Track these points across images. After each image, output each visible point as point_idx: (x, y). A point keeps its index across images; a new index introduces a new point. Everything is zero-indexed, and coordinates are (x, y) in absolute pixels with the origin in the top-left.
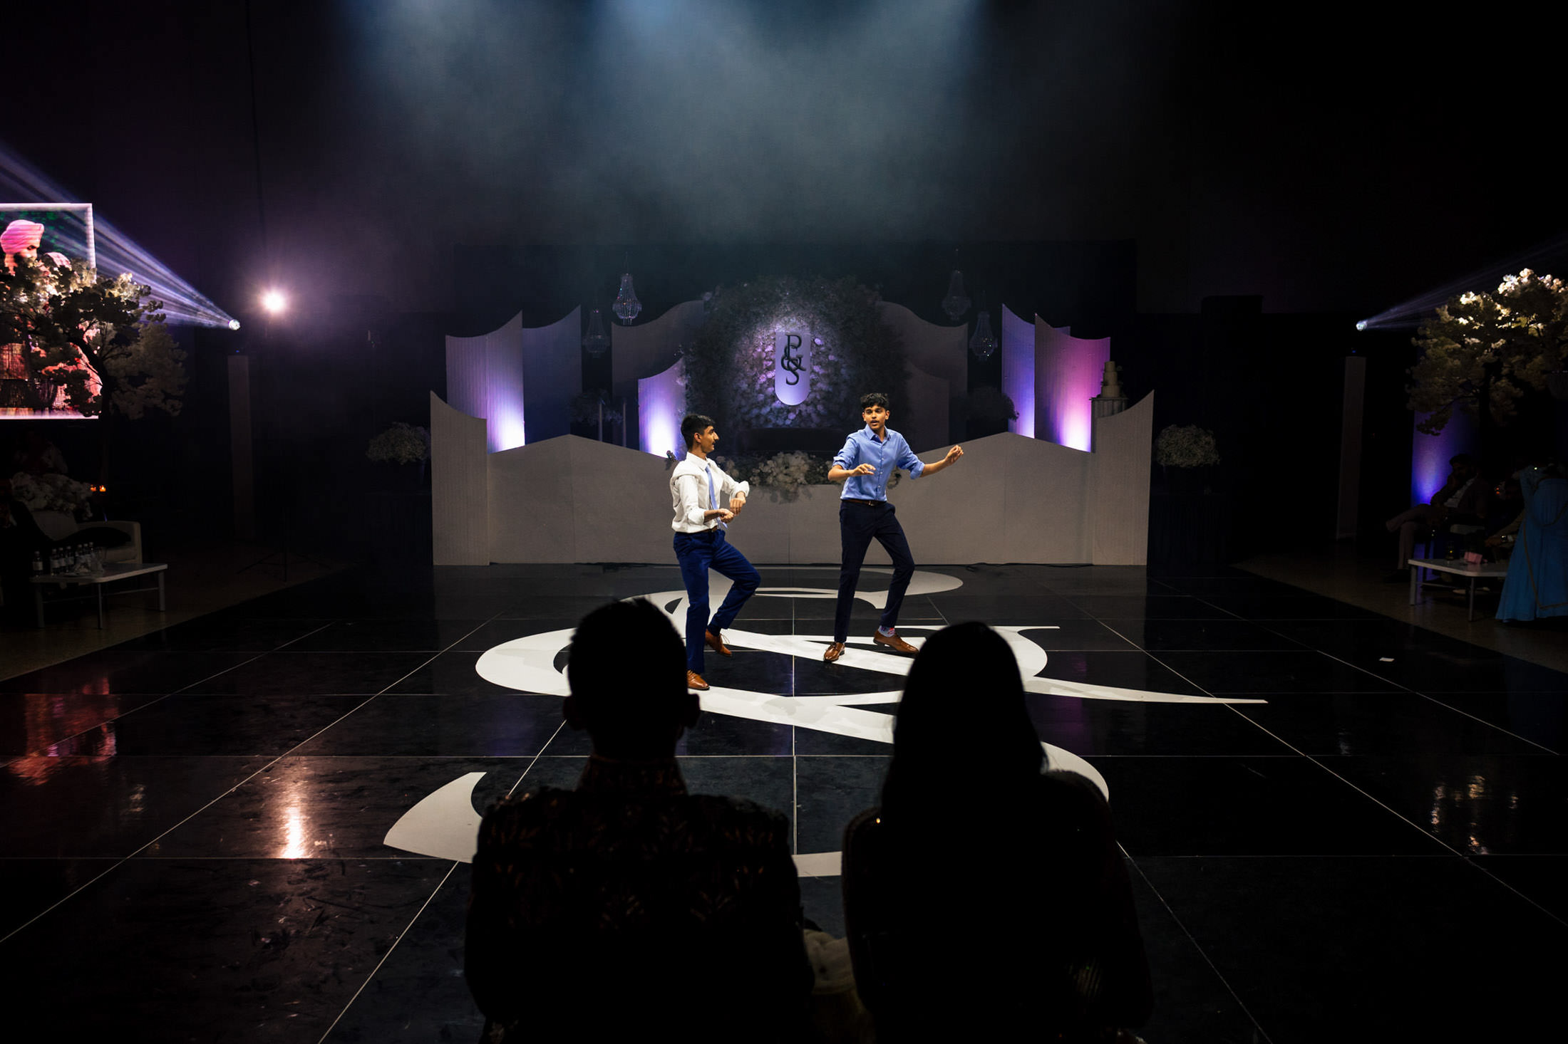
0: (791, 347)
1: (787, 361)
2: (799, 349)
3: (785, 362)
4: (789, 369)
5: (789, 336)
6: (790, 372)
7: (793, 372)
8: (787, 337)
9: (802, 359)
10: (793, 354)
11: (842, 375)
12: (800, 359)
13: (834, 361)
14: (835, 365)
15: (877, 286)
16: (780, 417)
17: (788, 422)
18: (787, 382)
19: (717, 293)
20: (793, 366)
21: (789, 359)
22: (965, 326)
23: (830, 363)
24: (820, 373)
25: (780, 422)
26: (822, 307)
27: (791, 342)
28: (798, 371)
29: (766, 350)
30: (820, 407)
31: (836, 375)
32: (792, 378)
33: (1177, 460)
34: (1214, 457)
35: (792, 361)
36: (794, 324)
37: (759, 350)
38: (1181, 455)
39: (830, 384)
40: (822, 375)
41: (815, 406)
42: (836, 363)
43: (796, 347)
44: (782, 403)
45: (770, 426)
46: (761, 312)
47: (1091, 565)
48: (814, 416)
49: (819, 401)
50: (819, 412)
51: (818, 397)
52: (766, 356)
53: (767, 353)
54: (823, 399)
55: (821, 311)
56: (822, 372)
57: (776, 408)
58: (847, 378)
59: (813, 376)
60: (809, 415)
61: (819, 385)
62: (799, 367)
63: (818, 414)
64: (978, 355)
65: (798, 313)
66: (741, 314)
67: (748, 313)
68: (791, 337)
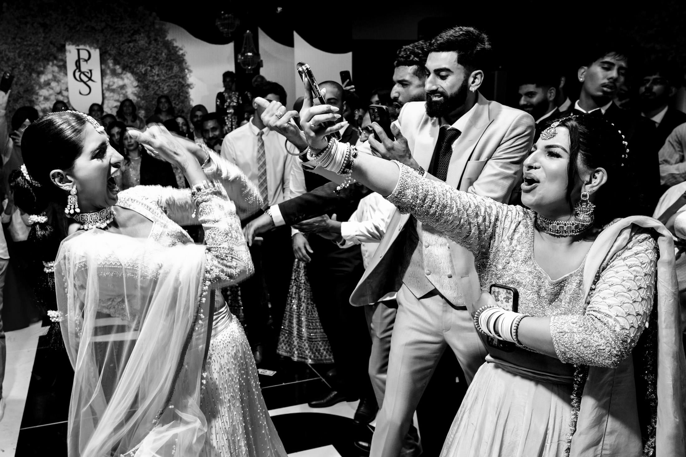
0: (81, 60)
1: (79, 73)
2: (89, 62)
3: (77, 74)
4: (82, 81)
5: (78, 50)
6: (82, 84)
7: (85, 83)
8: (76, 51)
9: (93, 72)
10: (84, 67)
12: (91, 71)
18: (80, 93)
20: (85, 79)
21: (80, 71)
22: (232, 44)
27: (81, 57)
28: (90, 83)
32: (85, 90)
35: (83, 73)
43: (86, 61)
62: (90, 79)
64: (245, 68)
65: (85, 25)
66: (29, 26)
67: (35, 25)
68: (81, 51)
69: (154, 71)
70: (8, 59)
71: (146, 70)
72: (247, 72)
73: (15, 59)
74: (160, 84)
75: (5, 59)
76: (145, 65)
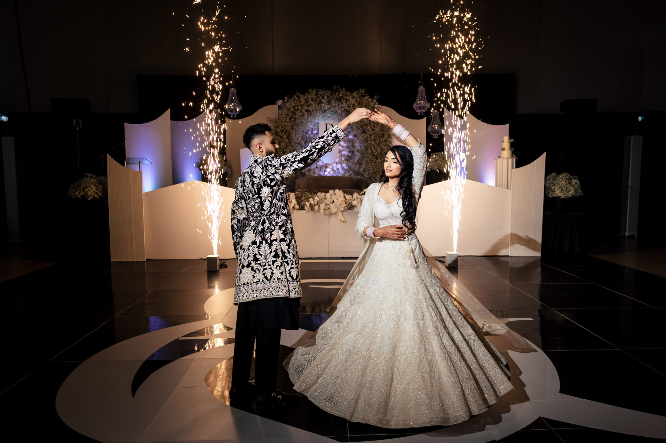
5: (326, 124)
8: (325, 125)
11: (356, 147)
13: (351, 139)
14: (351, 141)
15: (376, 97)
16: (322, 171)
17: (326, 173)
19: (286, 101)
22: (425, 119)
23: (349, 140)
24: (344, 146)
25: (322, 173)
26: (346, 107)
27: (328, 129)
29: (313, 133)
30: (344, 165)
31: (353, 146)
33: (558, 193)
34: (580, 192)
36: (330, 117)
37: (310, 133)
38: (561, 191)
39: (350, 152)
40: (345, 147)
41: (341, 164)
42: (353, 140)
44: (323, 162)
45: (316, 175)
46: (310, 109)
47: (508, 256)
48: (340, 169)
49: (343, 161)
50: (344, 167)
51: (343, 159)
52: (314, 136)
53: (314, 134)
54: (346, 160)
55: (345, 109)
56: (345, 145)
57: (319, 165)
58: (359, 148)
59: (340, 148)
60: (338, 169)
61: (344, 152)
63: (343, 169)
64: (433, 135)
65: (332, 110)
66: (299, 111)
67: (303, 110)
68: (328, 125)
69: (372, 138)
70: (286, 131)
71: (367, 137)
72: (434, 138)
73: (289, 131)
74: (375, 146)
75: (284, 130)
76: (366, 133)
